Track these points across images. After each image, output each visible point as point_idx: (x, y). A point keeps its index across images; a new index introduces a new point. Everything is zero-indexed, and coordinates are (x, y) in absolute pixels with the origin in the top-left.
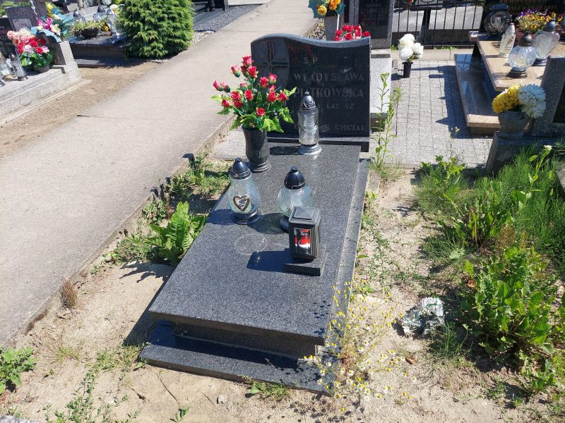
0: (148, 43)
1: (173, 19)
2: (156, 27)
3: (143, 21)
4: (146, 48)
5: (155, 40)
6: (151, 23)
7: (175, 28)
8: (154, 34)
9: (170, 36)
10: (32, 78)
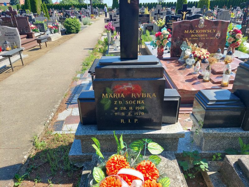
0: (73, 30)
1: (78, 25)
2: (75, 27)
3: (72, 25)
4: (72, 31)
6: (74, 26)
7: (79, 27)
9: (77, 28)
10: (55, 34)
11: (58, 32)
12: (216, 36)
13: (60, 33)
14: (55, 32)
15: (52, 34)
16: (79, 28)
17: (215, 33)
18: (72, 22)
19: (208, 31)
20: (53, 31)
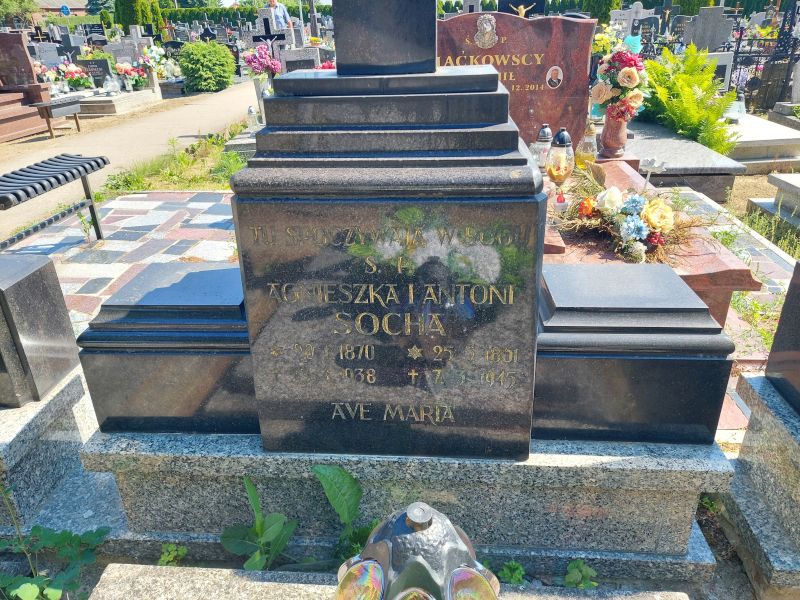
0: (205, 80)
1: (222, 65)
2: (211, 70)
3: (202, 65)
4: (204, 83)
5: (210, 78)
6: (208, 67)
7: (224, 71)
8: (210, 75)
9: (221, 76)
10: (137, 93)
11: (149, 85)
12: (547, 79)
13: (158, 89)
14: (136, 87)
15: (128, 91)
16: (226, 75)
17: (543, 69)
18: (204, 56)
19: (514, 58)
20: (129, 84)
